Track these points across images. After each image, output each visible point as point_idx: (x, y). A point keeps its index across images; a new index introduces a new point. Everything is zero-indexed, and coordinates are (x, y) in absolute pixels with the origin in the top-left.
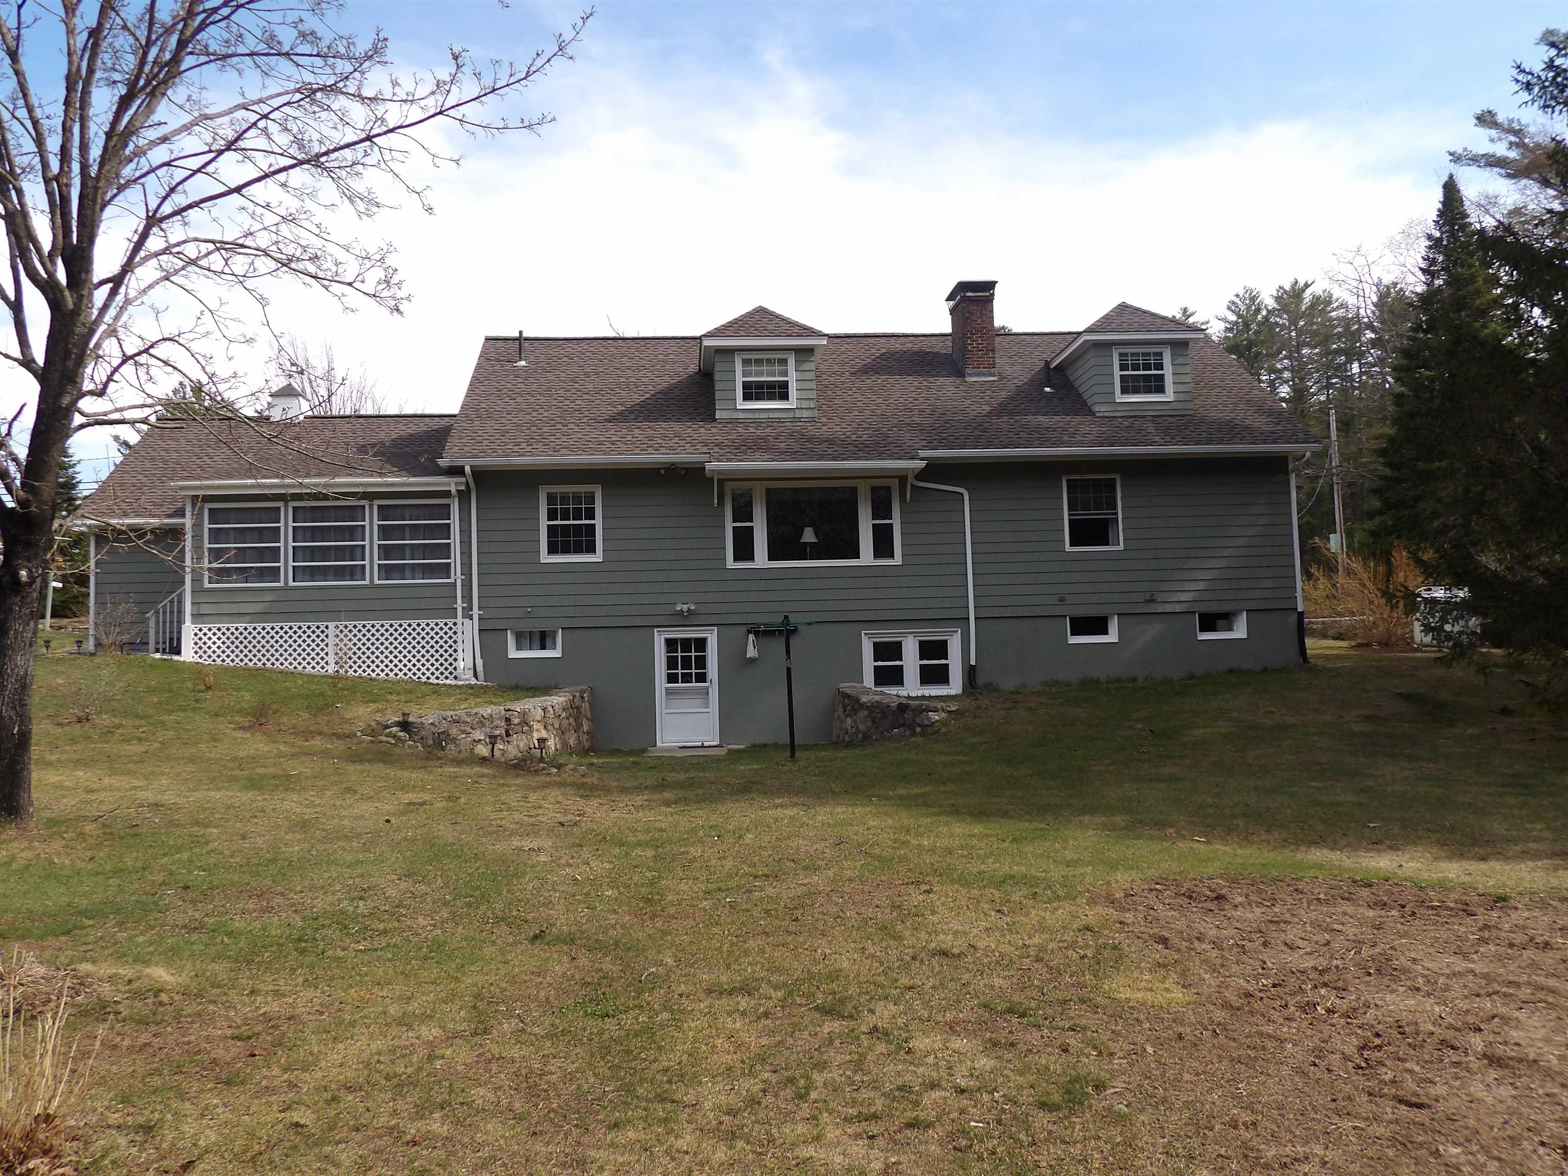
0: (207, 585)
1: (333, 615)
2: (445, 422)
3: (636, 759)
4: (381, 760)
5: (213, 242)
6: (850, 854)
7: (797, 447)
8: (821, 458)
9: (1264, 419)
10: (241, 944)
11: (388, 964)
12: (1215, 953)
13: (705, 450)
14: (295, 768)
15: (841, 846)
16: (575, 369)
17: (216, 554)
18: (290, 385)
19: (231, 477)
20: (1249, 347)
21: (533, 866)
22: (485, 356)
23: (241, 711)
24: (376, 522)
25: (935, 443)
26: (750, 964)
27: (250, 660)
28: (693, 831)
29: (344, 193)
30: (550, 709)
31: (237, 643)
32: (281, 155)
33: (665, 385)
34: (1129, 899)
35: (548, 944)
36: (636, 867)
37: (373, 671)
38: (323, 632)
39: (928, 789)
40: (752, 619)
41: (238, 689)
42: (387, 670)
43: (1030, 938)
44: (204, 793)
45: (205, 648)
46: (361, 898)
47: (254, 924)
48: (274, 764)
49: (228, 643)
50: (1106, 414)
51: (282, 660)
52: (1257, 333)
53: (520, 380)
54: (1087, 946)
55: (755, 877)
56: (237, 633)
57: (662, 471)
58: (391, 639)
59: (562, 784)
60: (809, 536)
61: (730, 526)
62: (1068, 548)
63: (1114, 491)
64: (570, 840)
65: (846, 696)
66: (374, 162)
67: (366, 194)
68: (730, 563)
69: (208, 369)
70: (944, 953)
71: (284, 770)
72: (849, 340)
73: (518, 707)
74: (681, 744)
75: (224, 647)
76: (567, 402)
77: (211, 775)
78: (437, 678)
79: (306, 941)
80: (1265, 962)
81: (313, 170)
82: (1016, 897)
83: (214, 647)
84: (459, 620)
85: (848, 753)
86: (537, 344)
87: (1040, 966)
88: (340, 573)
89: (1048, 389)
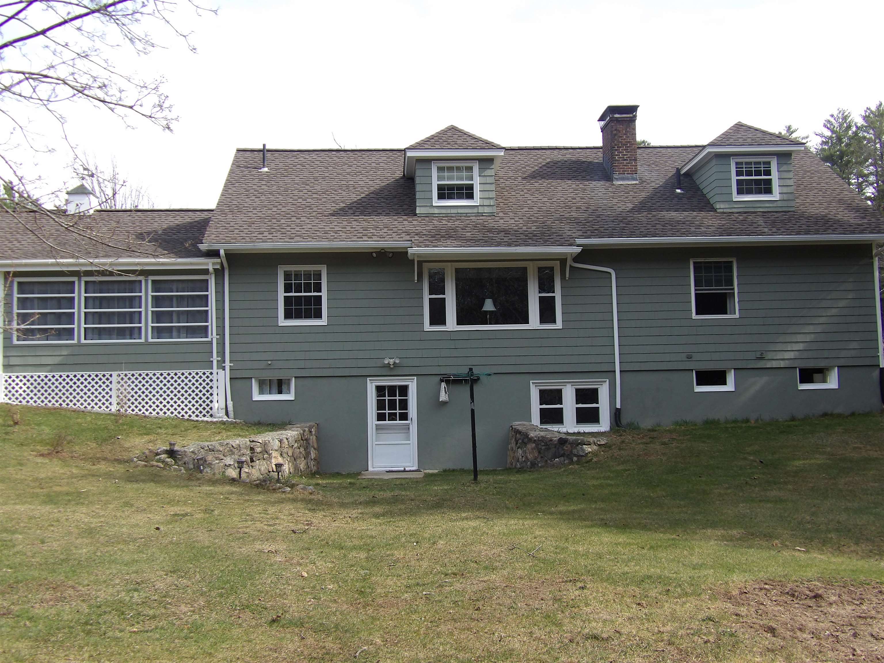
0: (15, 342)
1: (116, 366)
2: (204, 215)
3: (352, 481)
4: (153, 481)
5: (24, 73)
6: (521, 557)
7: (480, 236)
8: (499, 245)
9: (853, 215)
10: (40, 627)
11: (157, 643)
12: (814, 641)
13: (408, 238)
14: (84, 486)
15: (514, 551)
16: (306, 174)
17: (23, 318)
18: (83, 185)
19: (35, 257)
20: (841, 157)
21: (272, 565)
22: (236, 164)
23: (42, 442)
24: (150, 294)
25: (589, 233)
26: (442, 644)
27: (50, 401)
28: (397, 538)
29: (126, 35)
30: (285, 441)
31: (39, 387)
32: (77, 5)
33: (377, 187)
34: (743, 596)
35: (283, 626)
36: (352, 566)
37: (147, 410)
38: (108, 379)
39: (582, 506)
40: (443, 371)
41: (39, 425)
42: (158, 410)
43: (663, 626)
44: (11, 506)
45: (13, 391)
46: (136, 590)
47: (50, 611)
48: (68, 483)
49: (32, 388)
50: (725, 211)
51: (75, 401)
52: (847, 145)
53: (264, 183)
54: (710, 633)
55: (446, 575)
56: (39, 380)
57: (374, 255)
58: (161, 385)
59: (294, 500)
60: (489, 306)
61: (427, 297)
62: (694, 316)
63: (731, 271)
64: (301, 544)
65: (518, 432)
66: (151, 12)
67: (144, 37)
68: (427, 327)
69: (18, 174)
70: (595, 637)
71: (76, 488)
72: (521, 152)
73: (260, 438)
74: (388, 469)
75: (28, 391)
76: (300, 200)
77: (17, 493)
78: (197, 416)
79: (91, 625)
80: (855, 650)
81: (103, 18)
82: (653, 593)
83: (21, 391)
84: (215, 370)
85: (519, 477)
86: (277, 154)
87: (672, 649)
88: (121, 333)
89: (678, 191)
